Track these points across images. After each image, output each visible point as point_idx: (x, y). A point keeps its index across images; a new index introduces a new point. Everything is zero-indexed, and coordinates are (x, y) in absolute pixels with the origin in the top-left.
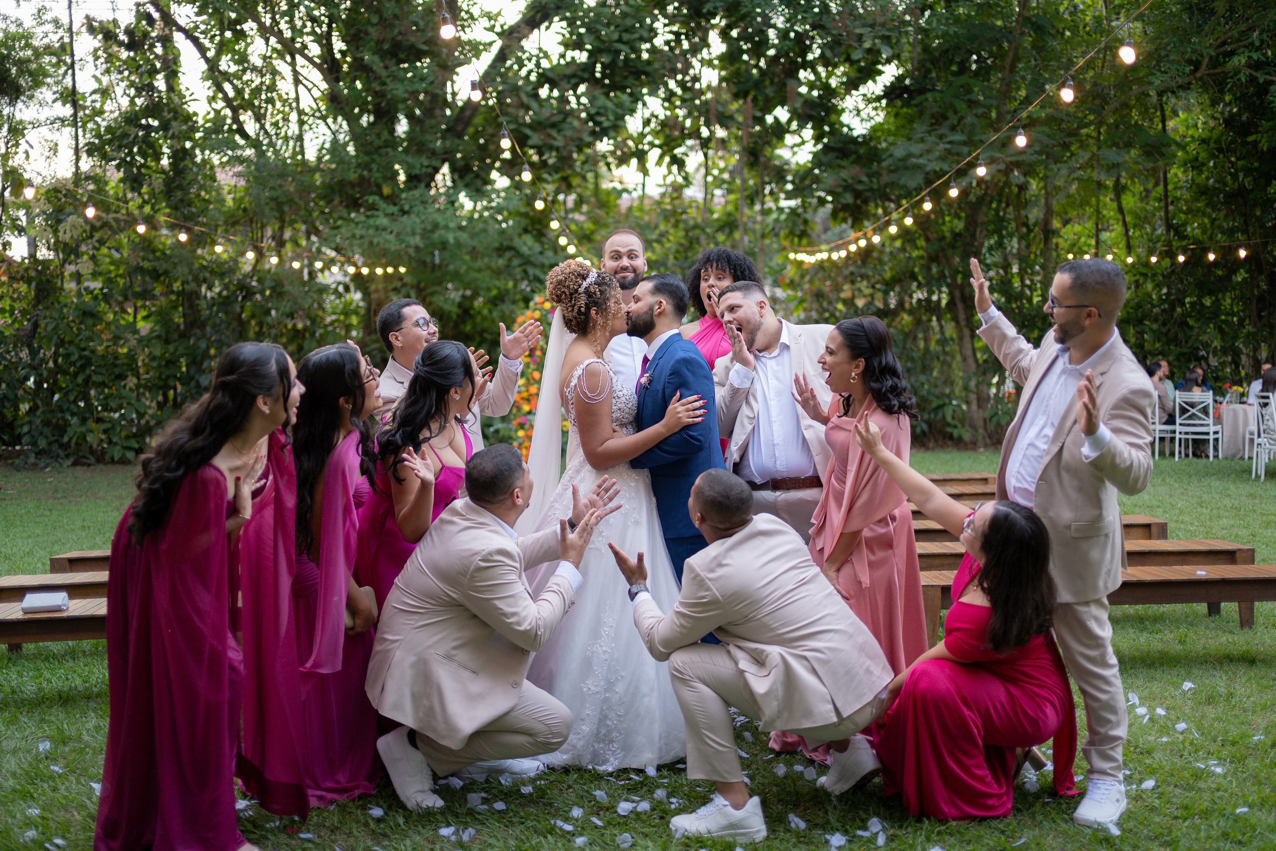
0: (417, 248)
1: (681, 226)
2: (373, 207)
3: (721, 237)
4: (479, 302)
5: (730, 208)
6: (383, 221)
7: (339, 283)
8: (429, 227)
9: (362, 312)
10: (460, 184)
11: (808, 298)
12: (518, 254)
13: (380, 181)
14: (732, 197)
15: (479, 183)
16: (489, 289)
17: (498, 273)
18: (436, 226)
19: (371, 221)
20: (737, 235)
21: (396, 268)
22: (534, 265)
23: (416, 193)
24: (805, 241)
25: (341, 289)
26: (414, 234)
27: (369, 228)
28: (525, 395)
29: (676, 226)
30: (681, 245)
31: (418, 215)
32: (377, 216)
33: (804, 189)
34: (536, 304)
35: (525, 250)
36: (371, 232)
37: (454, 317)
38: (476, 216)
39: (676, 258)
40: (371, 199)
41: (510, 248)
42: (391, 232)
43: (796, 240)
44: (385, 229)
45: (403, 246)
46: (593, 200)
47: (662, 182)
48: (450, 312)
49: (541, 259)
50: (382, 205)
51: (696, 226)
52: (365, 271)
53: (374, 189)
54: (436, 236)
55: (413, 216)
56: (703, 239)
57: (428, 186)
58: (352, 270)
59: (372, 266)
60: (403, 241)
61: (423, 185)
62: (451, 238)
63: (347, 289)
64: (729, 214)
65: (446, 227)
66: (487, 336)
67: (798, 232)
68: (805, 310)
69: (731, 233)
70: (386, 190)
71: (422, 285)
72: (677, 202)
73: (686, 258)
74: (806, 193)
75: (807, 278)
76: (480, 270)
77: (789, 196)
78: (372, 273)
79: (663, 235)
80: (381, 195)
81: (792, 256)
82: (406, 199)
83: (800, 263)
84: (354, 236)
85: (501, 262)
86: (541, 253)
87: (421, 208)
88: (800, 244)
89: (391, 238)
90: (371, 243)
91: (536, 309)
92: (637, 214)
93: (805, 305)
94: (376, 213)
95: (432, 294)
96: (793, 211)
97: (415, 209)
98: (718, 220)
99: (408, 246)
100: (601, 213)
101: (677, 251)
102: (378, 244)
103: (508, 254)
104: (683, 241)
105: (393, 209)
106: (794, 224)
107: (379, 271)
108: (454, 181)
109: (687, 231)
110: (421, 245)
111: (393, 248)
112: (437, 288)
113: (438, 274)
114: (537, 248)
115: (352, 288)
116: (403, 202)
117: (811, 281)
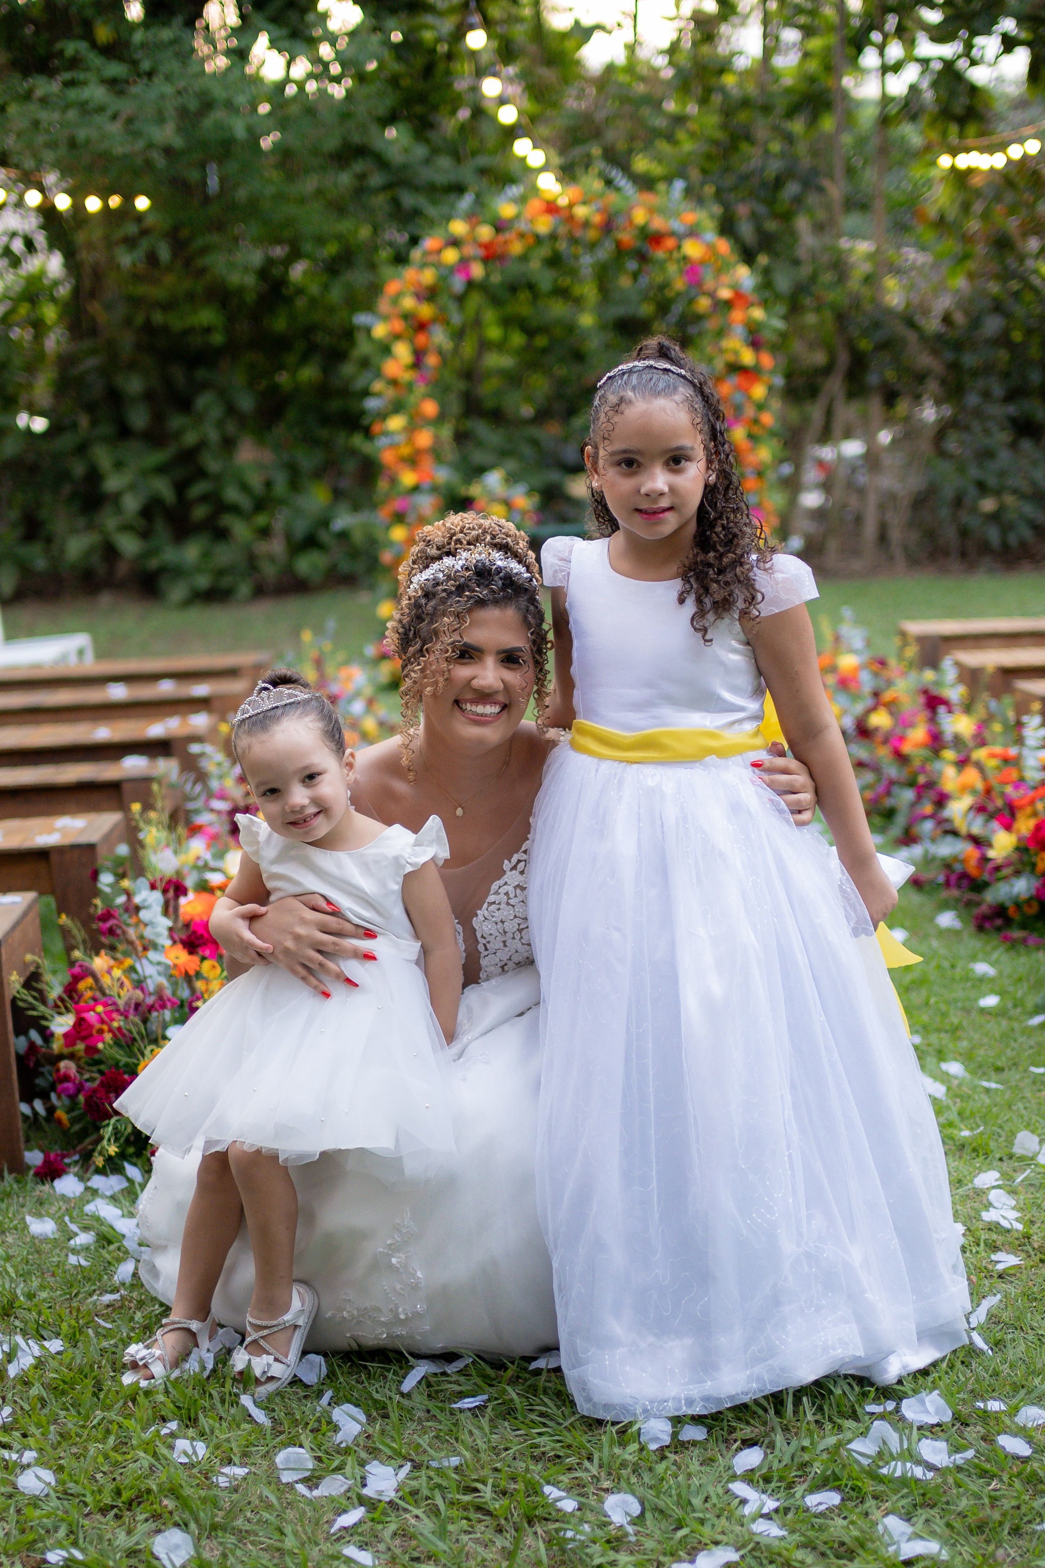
0: (168, 151)
1: (717, 99)
2: (75, 63)
3: (797, 126)
4: (298, 271)
5: (813, 66)
6: (96, 93)
7: (14, 235)
8: (193, 105)
9: (64, 291)
10: (257, 19)
11: (980, 249)
12: (381, 162)
13: (89, 12)
14: (816, 44)
15: (293, 16)
16: (321, 241)
17: (339, 208)
18: (207, 104)
19: (73, 94)
20: (828, 124)
21: (128, 199)
22: (416, 189)
23: (166, 34)
24: (972, 129)
25: (18, 246)
26: (161, 119)
27: (67, 106)
28: (405, 451)
29: (704, 101)
30: (716, 143)
31: (168, 78)
32: (85, 83)
33: (974, 15)
34: (427, 253)
35: (395, 156)
36: (72, 114)
37: (250, 298)
38: (291, 90)
39: (704, 171)
40: (71, 47)
41: (361, 151)
42: (114, 117)
43: (953, 129)
44: (101, 109)
45: (140, 144)
46: (532, 48)
47: (673, 12)
48: (240, 290)
49: (427, 175)
50: (95, 59)
51: (745, 103)
52: (63, 202)
53: (78, 30)
54: (208, 122)
55: (157, 80)
56: (761, 130)
57: (190, 24)
58: (33, 198)
59: (77, 194)
60: (136, 134)
61: (178, 21)
62: (239, 128)
63: (30, 245)
64: (812, 80)
65: (230, 106)
66: (321, 338)
67: (958, 109)
68: (971, 276)
69: (813, 120)
70: (103, 33)
71: (184, 233)
72: (705, 49)
73: (727, 169)
74: (976, 24)
75: (978, 207)
76: (302, 201)
77: (940, 35)
78: (78, 207)
79: (679, 120)
80: (94, 44)
81: (945, 161)
82: (143, 45)
83: (960, 177)
84: (36, 124)
85: (345, 179)
86: (427, 161)
87: (174, 66)
88: (962, 135)
89: (115, 128)
90: (73, 144)
91: (424, 265)
92: (623, 78)
93: (971, 265)
94: (81, 76)
95: (205, 250)
96: (949, 65)
97: (165, 68)
98: (788, 91)
99: (151, 145)
100: (547, 74)
101: (709, 157)
102: (88, 142)
103: (359, 166)
104: (720, 135)
105: (115, 69)
106: (952, 94)
107: (93, 204)
108: (242, 17)
109: (728, 111)
110: (178, 142)
111: (119, 150)
112: (214, 238)
113: (214, 210)
114: (420, 151)
115: (40, 239)
116: (139, 55)
117: (985, 216)
